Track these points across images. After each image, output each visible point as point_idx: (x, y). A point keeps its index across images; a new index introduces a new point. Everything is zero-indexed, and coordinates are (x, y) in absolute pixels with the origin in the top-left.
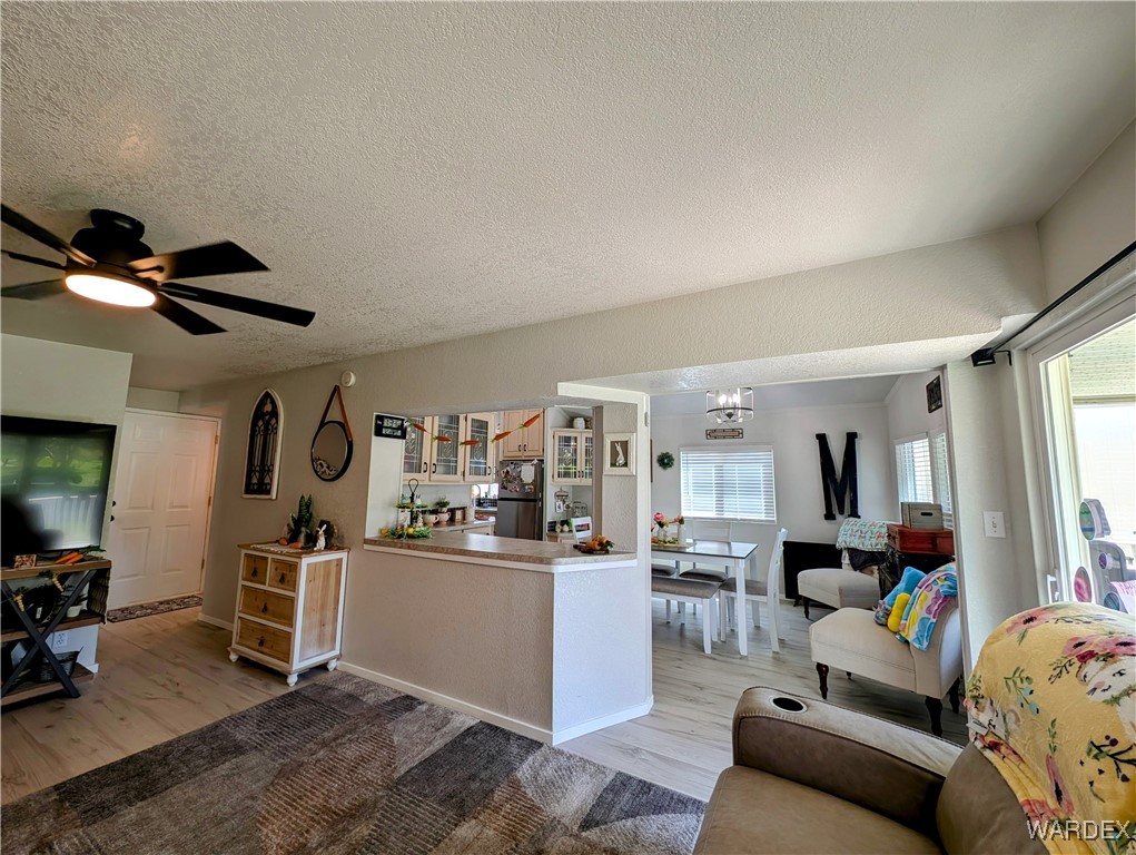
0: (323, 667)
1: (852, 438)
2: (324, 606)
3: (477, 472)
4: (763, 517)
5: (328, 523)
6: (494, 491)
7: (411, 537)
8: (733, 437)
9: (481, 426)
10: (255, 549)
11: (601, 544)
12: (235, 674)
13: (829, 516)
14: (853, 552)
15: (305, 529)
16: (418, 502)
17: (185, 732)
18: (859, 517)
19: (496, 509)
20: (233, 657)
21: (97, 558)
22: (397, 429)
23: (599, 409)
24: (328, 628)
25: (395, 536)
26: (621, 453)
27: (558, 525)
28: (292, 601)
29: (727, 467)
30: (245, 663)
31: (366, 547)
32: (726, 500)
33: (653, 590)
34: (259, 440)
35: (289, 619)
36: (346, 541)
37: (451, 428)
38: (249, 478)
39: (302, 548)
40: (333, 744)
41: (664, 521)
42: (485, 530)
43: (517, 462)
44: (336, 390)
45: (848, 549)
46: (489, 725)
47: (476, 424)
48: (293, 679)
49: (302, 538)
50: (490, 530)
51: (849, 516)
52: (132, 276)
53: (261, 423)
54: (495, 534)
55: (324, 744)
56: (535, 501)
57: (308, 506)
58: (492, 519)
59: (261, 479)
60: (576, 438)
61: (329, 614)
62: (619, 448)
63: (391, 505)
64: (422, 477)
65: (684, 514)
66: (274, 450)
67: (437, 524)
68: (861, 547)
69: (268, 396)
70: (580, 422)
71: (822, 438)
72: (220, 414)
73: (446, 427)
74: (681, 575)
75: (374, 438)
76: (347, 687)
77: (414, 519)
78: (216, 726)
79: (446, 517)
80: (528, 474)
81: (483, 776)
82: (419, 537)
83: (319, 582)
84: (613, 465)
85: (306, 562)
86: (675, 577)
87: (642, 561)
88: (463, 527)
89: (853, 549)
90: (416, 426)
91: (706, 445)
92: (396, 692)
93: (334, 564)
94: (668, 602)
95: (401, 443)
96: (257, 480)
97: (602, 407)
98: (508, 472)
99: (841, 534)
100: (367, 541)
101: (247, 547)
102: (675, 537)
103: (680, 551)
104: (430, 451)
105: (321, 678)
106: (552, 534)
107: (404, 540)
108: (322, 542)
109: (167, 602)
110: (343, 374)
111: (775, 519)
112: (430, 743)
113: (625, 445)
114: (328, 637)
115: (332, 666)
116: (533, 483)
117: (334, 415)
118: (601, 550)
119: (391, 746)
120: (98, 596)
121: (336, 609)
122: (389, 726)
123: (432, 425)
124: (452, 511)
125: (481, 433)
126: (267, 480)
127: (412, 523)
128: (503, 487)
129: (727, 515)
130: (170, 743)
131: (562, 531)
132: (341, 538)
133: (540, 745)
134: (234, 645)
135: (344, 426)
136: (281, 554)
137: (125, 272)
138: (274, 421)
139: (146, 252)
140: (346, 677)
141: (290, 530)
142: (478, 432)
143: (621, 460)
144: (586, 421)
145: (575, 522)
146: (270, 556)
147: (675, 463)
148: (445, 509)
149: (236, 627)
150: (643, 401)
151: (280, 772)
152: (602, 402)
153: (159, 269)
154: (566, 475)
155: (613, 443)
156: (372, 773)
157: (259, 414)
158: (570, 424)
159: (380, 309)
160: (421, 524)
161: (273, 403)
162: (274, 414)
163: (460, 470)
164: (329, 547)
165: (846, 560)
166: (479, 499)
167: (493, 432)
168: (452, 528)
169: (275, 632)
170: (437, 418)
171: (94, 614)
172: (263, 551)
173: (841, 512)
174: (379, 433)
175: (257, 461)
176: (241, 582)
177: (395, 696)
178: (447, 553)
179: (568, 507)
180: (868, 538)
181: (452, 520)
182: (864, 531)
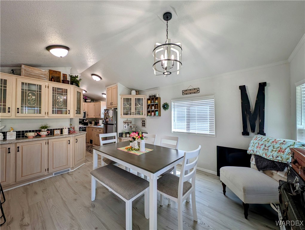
1: (262, 86)
4: (208, 132)
8: (195, 93)
13: (245, 133)
14: (259, 158)
18: (264, 135)
27: (124, 134)
29: (191, 108)
32: (191, 124)
45: (255, 155)
51: (258, 134)
56: (113, 124)
60: (131, 99)
65: (173, 130)
68: (264, 156)
70: (134, 92)
71: (243, 89)
80: (111, 114)
89: (258, 156)
91: (183, 98)
98: (106, 113)
99: (251, 145)
111: (214, 134)
124: (53, 130)
128: (105, 119)
129: (191, 131)
131: (126, 136)
147: (169, 107)
148: (45, 130)
154: (127, 114)
165: (253, 162)
173: (253, 131)
179: (131, 127)
180: (270, 150)
182: (267, 145)
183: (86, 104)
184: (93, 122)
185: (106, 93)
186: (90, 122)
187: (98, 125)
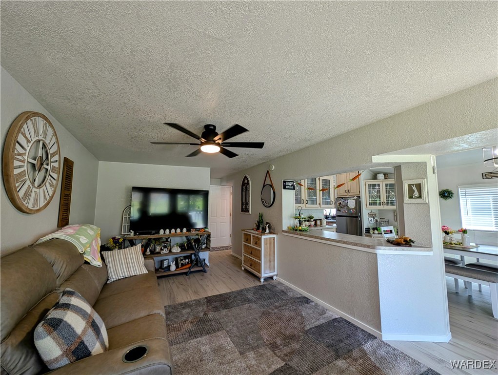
0: (271, 278)
2: (271, 254)
3: (326, 203)
5: (269, 223)
6: (334, 212)
7: (300, 230)
9: (327, 182)
10: (247, 231)
11: (406, 241)
12: (244, 274)
15: (262, 225)
16: (302, 216)
17: (233, 290)
19: (335, 221)
20: (243, 268)
21: (207, 231)
22: (291, 186)
23: (398, 168)
24: (272, 263)
25: (294, 230)
26: (416, 190)
27: (371, 230)
28: (260, 251)
30: (246, 271)
31: (283, 233)
33: (446, 272)
34: (244, 193)
35: (260, 258)
36: (276, 231)
37: (313, 184)
38: (242, 207)
39: (261, 232)
40: (279, 308)
41: (448, 231)
42: (332, 230)
43: (345, 198)
44: (268, 172)
46: (345, 320)
47: (324, 181)
48: (262, 280)
49: (261, 228)
50: (334, 230)
52: (214, 143)
53: (244, 187)
54: (337, 232)
55: (276, 307)
56: (357, 217)
57: (262, 217)
58: (335, 225)
59: (246, 207)
60: (379, 185)
61: (272, 258)
62: (414, 188)
63: (291, 217)
64: (303, 205)
65: (464, 227)
66: (249, 197)
67: (310, 226)
69: (246, 177)
70: (381, 176)
72: (232, 185)
73: (311, 184)
74: (465, 265)
75: (283, 190)
76: (281, 288)
77: (300, 224)
78: (241, 291)
79: (313, 223)
80: (352, 204)
81: (346, 341)
82: (304, 231)
83: (268, 245)
84: (411, 197)
85: (263, 237)
86: (461, 265)
87: (437, 254)
88: (321, 228)
90: (299, 184)
91: (484, 183)
92: (300, 294)
93: (272, 239)
94: (456, 280)
95: (293, 191)
96: (244, 207)
97: (400, 166)
98: (340, 203)
100: (284, 231)
101: (244, 230)
102: (460, 241)
103: (465, 250)
104: (304, 194)
105: (271, 282)
106: (368, 234)
107: (298, 232)
108: (267, 231)
109: (222, 247)
110: (270, 166)
112: (318, 319)
113: (419, 186)
114: (272, 267)
115: (275, 278)
116: (355, 208)
117: (268, 182)
118: (405, 244)
119: (302, 316)
120: (208, 242)
121: (274, 256)
122: (300, 307)
123: (305, 183)
124: (316, 221)
125: (326, 185)
126: (248, 207)
127: (300, 225)
128: (338, 210)
130: (230, 293)
131: (374, 233)
132: (274, 229)
133: (375, 338)
134: (243, 264)
135: (271, 186)
136: (255, 234)
137: (213, 142)
138: (248, 186)
139: (217, 134)
140: (280, 284)
141: (257, 225)
142: (325, 185)
143: (416, 194)
144: (385, 175)
145: (383, 229)
146: (251, 234)
147: (454, 195)
148: (312, 220)
149: (243, 258)
150: (431, 160)
151: (263, 313)
152: (400, 163)
153: (220, 139)
154: (375, 204)
155: (410, 186)
156: (295, 324)
157: (243, 184)
158: (375, 177)
159: (284, 138)
160: (304, 226)
161: (247, 179)
162: (248, 183)
163: (318, 202)
164: (270, 233)
166: (326, 216)
167: (332, 185)
168: (316, 228)
169: (255, 262)
170: (306, 180)
171: (208, 248)
172: (250, 232)
174: (285, 188)
175: (244, 201)
176: (243, 243)
177: (300, 296)
178: (318, 239)
179: (376, 221)
181: (316, 225)
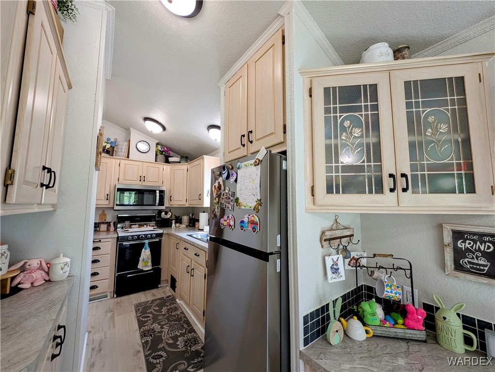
98: (220, 187)
183: (167, 168)
184: (185, 219)
185: (218, 123)
186: (176, 217)
187: (197, 226)
